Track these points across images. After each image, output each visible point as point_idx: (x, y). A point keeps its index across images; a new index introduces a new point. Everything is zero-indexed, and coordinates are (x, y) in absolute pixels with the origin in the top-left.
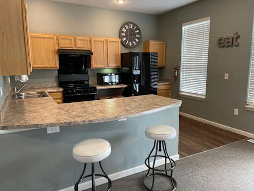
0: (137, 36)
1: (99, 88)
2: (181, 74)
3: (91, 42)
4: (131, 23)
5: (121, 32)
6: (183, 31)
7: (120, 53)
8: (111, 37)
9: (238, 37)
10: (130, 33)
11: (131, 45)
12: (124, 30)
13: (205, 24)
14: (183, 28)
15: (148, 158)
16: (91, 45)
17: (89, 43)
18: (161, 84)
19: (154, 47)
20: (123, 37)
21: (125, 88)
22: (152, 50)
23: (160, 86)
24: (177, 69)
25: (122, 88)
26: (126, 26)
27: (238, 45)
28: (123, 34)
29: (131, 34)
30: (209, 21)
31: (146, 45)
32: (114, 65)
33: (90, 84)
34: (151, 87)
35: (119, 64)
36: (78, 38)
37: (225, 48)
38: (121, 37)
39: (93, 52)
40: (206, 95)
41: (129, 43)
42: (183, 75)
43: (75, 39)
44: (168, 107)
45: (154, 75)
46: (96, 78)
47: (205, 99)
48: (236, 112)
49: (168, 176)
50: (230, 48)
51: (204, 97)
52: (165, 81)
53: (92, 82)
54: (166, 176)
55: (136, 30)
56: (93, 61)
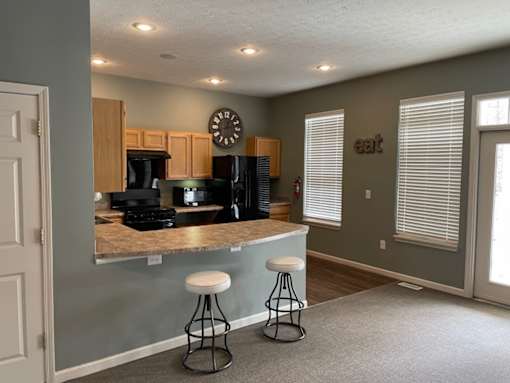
0: (236, 129)
1: (179, 210)
2: (305, 190)
3: (167, 138)
4: (228, 110)
5: (211, 122)
6: (307, 126)
7: (211, 155)
8: (197, 132)
9: (381, 141)
10: (225, 125)
11: (226, 143)
12: (216, 120)
13: (337, 118)
14: (307, 121)
15: (269, 301)
16: (167, 143)
17: (164, 141)
18: (275, 204)
19: (262, 148)
20: (215, 131)
21: (220, 211)
22: (259, 152)
23: (274, 208)
24: (299, 181)
25: (215, 211)
26: (220, 115)
27: (381, 152)
28: (215, 127)
29: (227, 127)
30: (342, 116)
31: (251, 143)
32: (202, 175)
33: (162, 204)
34: (259, 211)
35: (210, 174)
36: (148, 132)
37: (365, 155)
38: (211, 131)
39: (170, 153)
40: (342, 222)
41: (223, 140)
42: (308, 192)
43: (143, 134)
44: (293, 233)
45: (264, 190)
46: (171, 195)
47: (341, 227)
48: (383, 244)
49: (295, 326)
50: (371, 155)
51: (339, 225)
52: (280, 200)
53: (165, 202)
54: (292, 325)
55: (235, 120)
56: (170, 168)
